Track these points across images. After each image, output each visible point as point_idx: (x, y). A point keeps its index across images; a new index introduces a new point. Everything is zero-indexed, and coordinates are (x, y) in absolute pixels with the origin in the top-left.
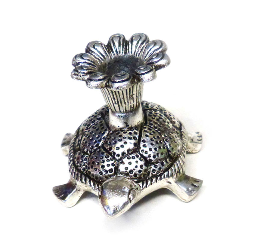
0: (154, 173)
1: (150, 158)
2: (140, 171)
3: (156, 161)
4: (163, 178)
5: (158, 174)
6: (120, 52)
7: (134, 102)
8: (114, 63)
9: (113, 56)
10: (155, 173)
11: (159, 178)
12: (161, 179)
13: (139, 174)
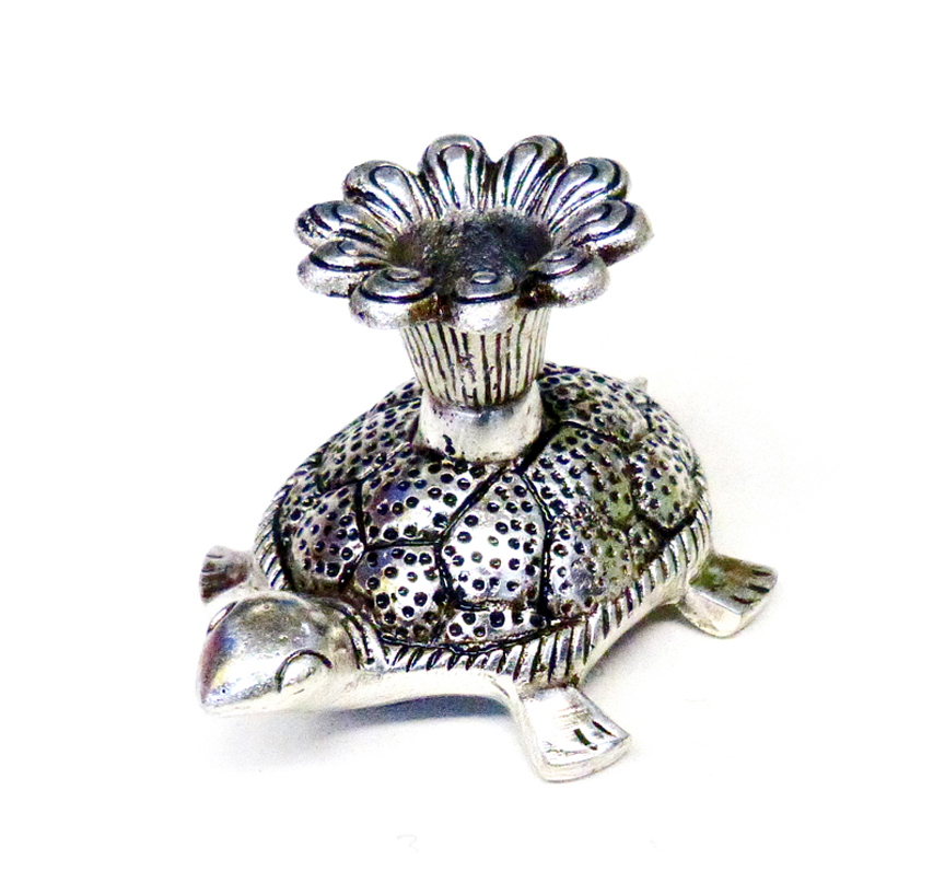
0: (452, 638)
1: (463, 584)
2: (408, 611)
3: (478, 600)
4: (478, 666)
5: (467, 644)
6: (513, 202)
7: (474, 380)
8: (487, 228)
9: (490, 205)
10: (458, 639)
11: (464, 658)
12: (468, 665)
13: (404, 618)
